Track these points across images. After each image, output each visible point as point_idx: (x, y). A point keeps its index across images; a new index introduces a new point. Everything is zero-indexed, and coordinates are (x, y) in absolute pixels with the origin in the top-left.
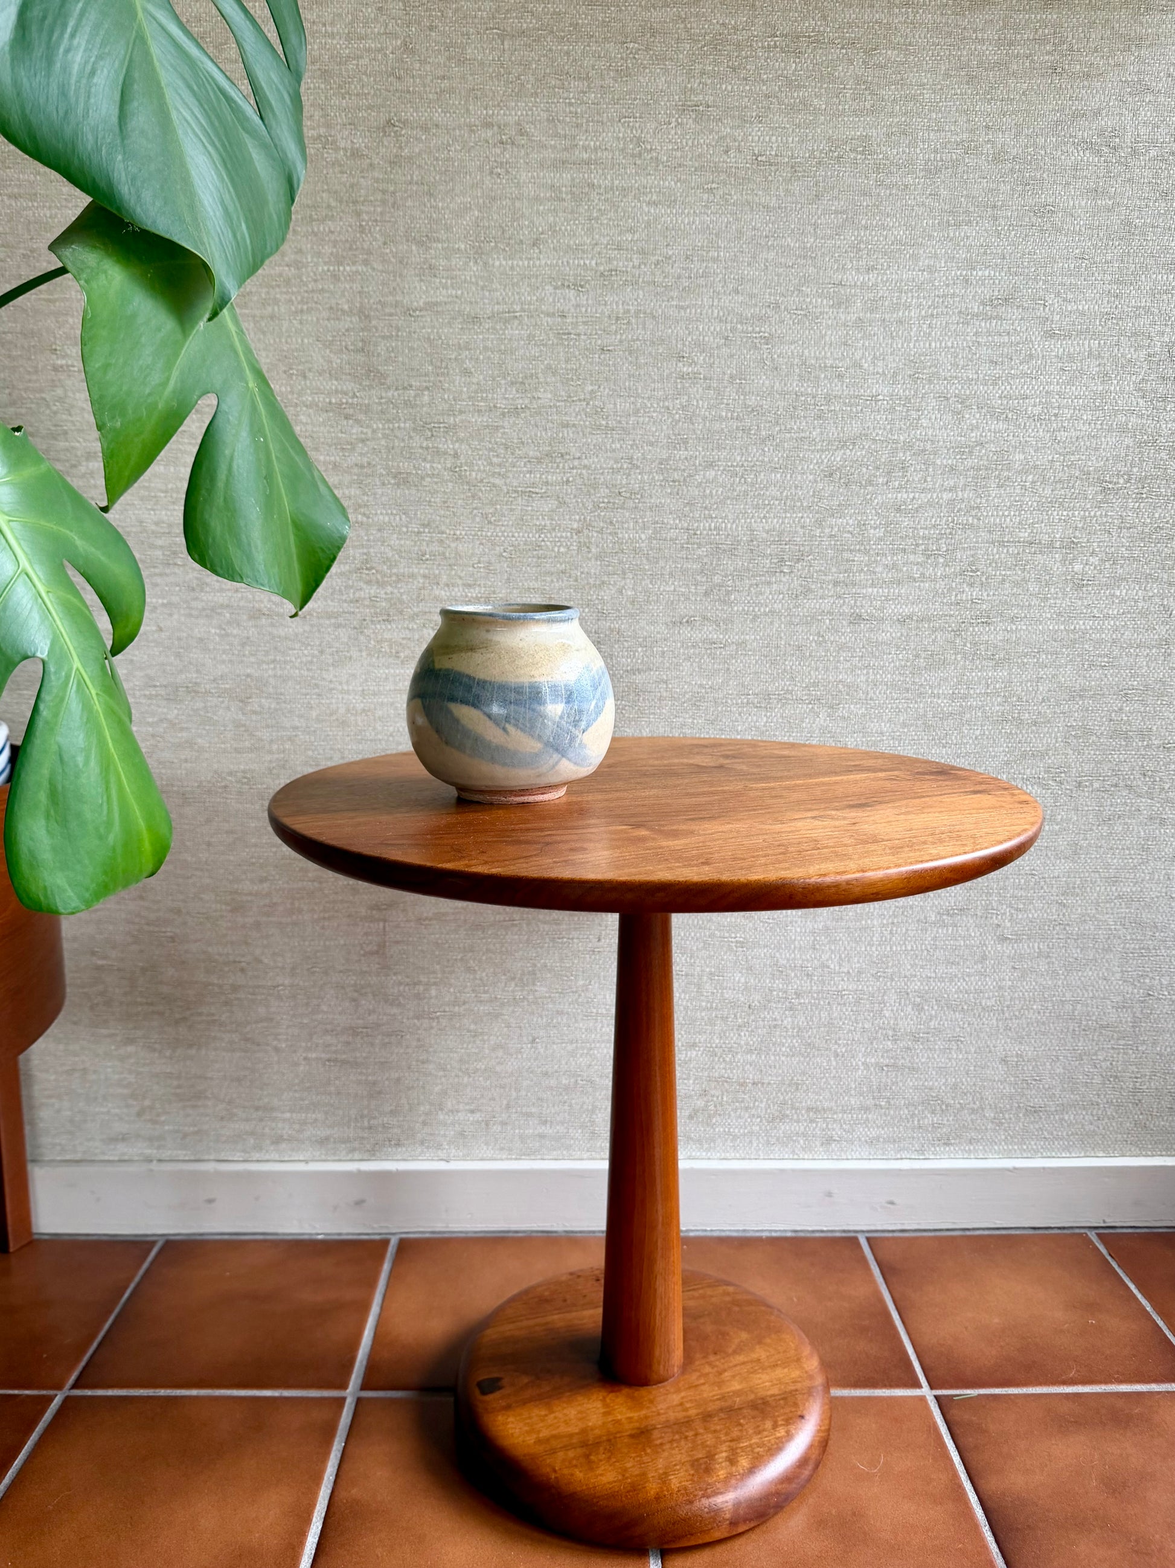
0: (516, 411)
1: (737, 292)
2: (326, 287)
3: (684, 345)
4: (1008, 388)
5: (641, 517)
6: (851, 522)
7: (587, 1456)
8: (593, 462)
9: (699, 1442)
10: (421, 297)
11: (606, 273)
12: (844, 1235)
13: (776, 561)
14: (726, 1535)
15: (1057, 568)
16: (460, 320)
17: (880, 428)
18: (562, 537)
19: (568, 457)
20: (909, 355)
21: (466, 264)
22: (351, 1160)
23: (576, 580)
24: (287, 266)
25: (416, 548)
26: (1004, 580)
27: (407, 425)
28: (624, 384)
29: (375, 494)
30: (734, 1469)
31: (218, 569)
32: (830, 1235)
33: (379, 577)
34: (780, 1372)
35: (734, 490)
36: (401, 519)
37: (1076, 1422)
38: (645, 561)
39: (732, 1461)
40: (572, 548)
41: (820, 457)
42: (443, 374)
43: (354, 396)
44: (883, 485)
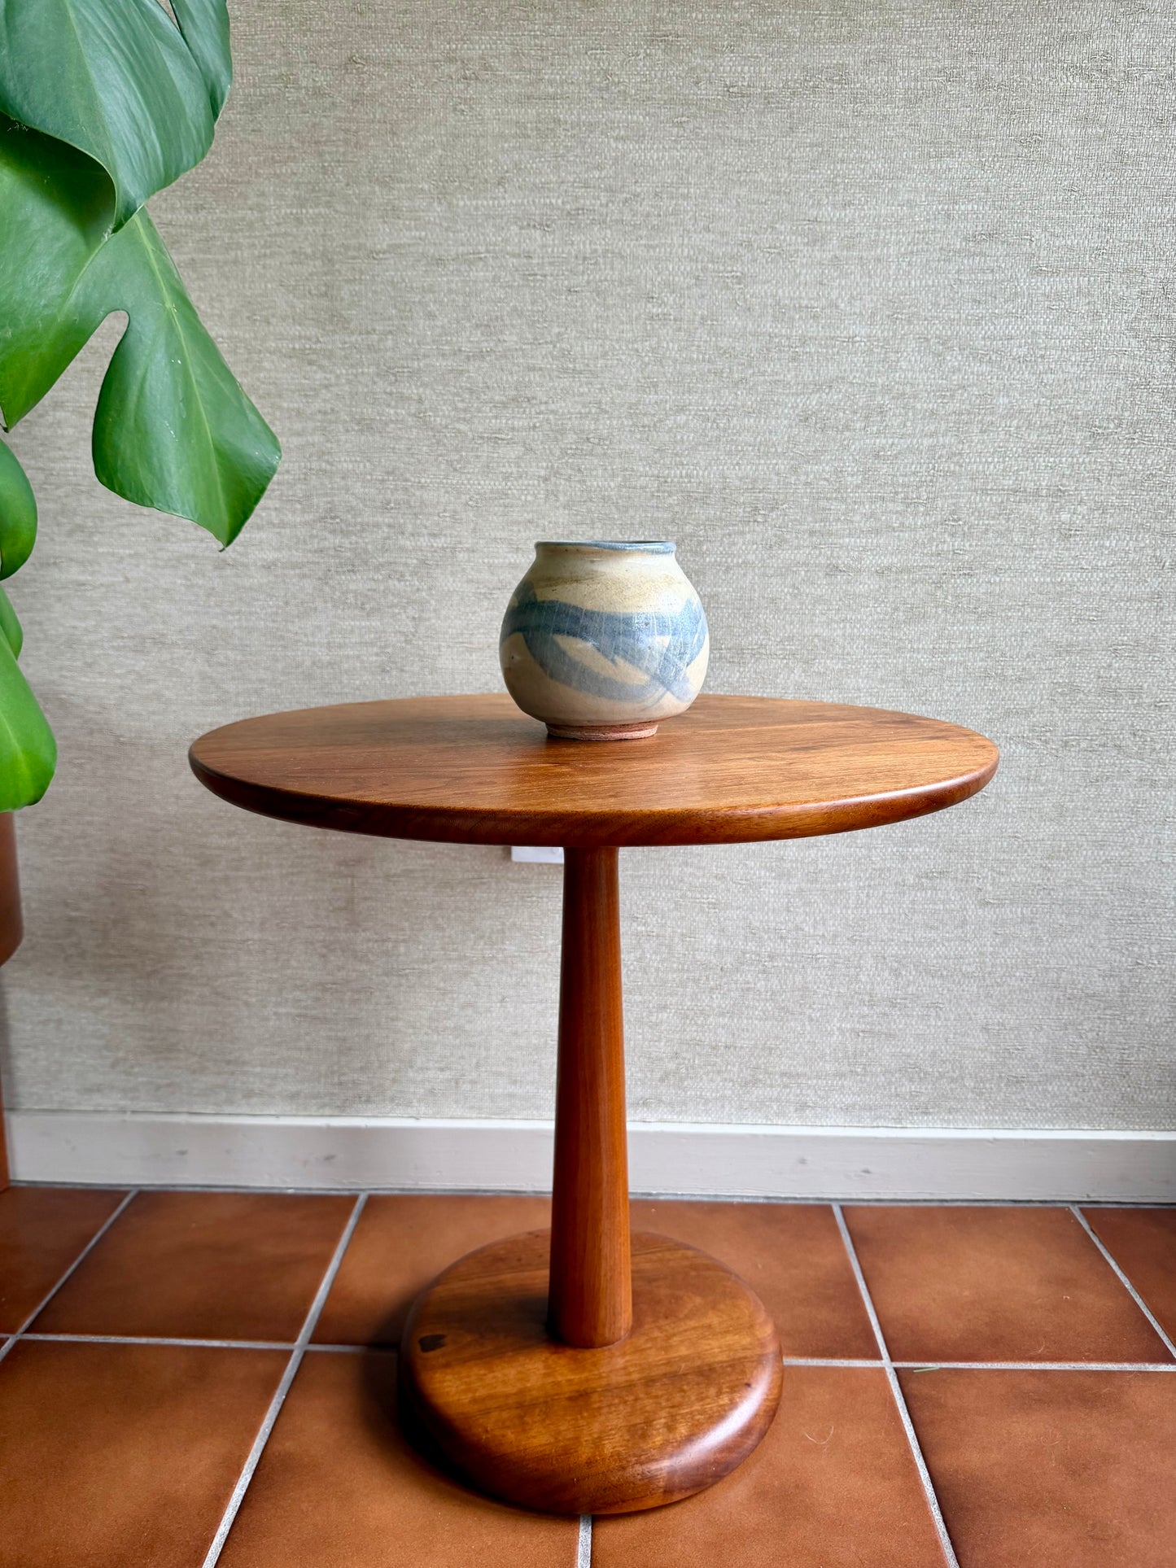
0: (481, 355)
1: (707, 229)
2: (289, 230)
3: (653, 285)
4: (992, 328)
5: (610, 464)
6: (827, 468)
7: (521, 1417)
8: (561, 407)
9: (638, 1407)
10: (384, 240)
11: (573, 212)
12: (817, 1203)
13: (748, 510)
14: (660, 1503)
15: (1043, 518)
16: (424, 262)
17: (857, 371)
18: (529, 485)
19: (534, 402)
20: (888, 295)
21: (430, 204)
22: (322, 1116)
23: (544, 530)
24: (251, 209)
25: (381, 497)
26: (987, 530)
27: (371, 370)
28: (592, 325)
29: (338, 441)
30: (671, 1436)
31: (128, 493)
32: (803, 1202)
33: (343, 526)
34: (730, 1339)
35: (706, 436)
36: (365, 466)
37: (1039, 1400)
38: (614, 510)
39: (670, 1428)
40: (539, 496)
41: (795, 401)
42: (407, 318)
43: (318, 341)
44: (860, 430)
